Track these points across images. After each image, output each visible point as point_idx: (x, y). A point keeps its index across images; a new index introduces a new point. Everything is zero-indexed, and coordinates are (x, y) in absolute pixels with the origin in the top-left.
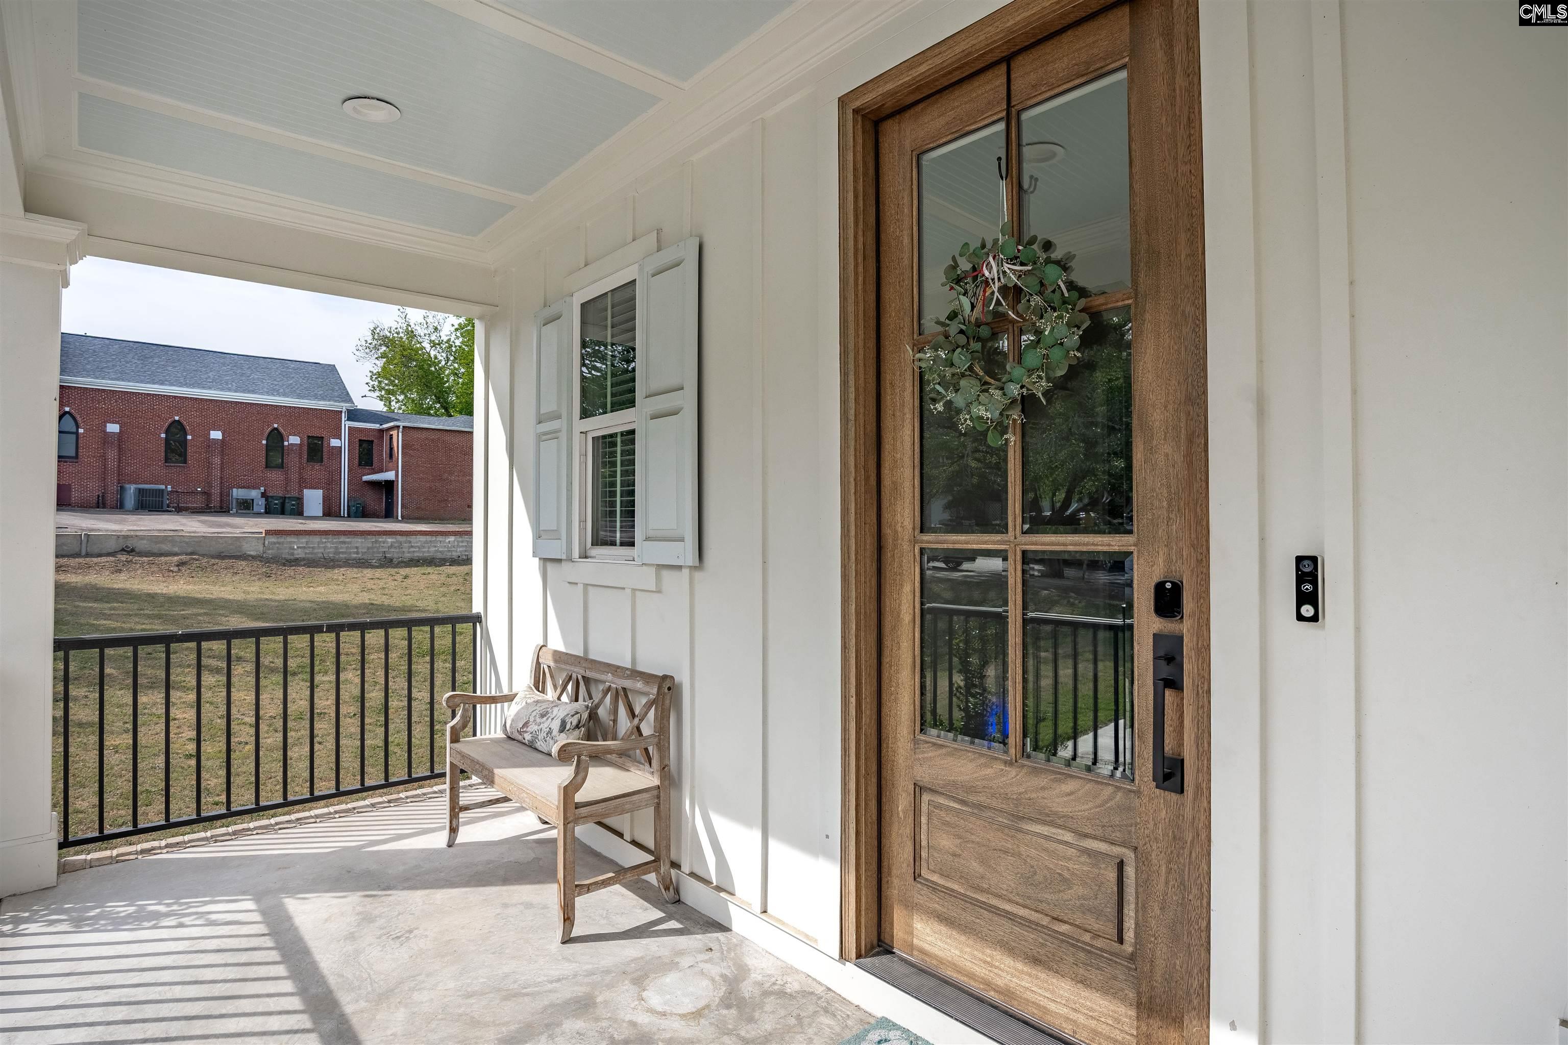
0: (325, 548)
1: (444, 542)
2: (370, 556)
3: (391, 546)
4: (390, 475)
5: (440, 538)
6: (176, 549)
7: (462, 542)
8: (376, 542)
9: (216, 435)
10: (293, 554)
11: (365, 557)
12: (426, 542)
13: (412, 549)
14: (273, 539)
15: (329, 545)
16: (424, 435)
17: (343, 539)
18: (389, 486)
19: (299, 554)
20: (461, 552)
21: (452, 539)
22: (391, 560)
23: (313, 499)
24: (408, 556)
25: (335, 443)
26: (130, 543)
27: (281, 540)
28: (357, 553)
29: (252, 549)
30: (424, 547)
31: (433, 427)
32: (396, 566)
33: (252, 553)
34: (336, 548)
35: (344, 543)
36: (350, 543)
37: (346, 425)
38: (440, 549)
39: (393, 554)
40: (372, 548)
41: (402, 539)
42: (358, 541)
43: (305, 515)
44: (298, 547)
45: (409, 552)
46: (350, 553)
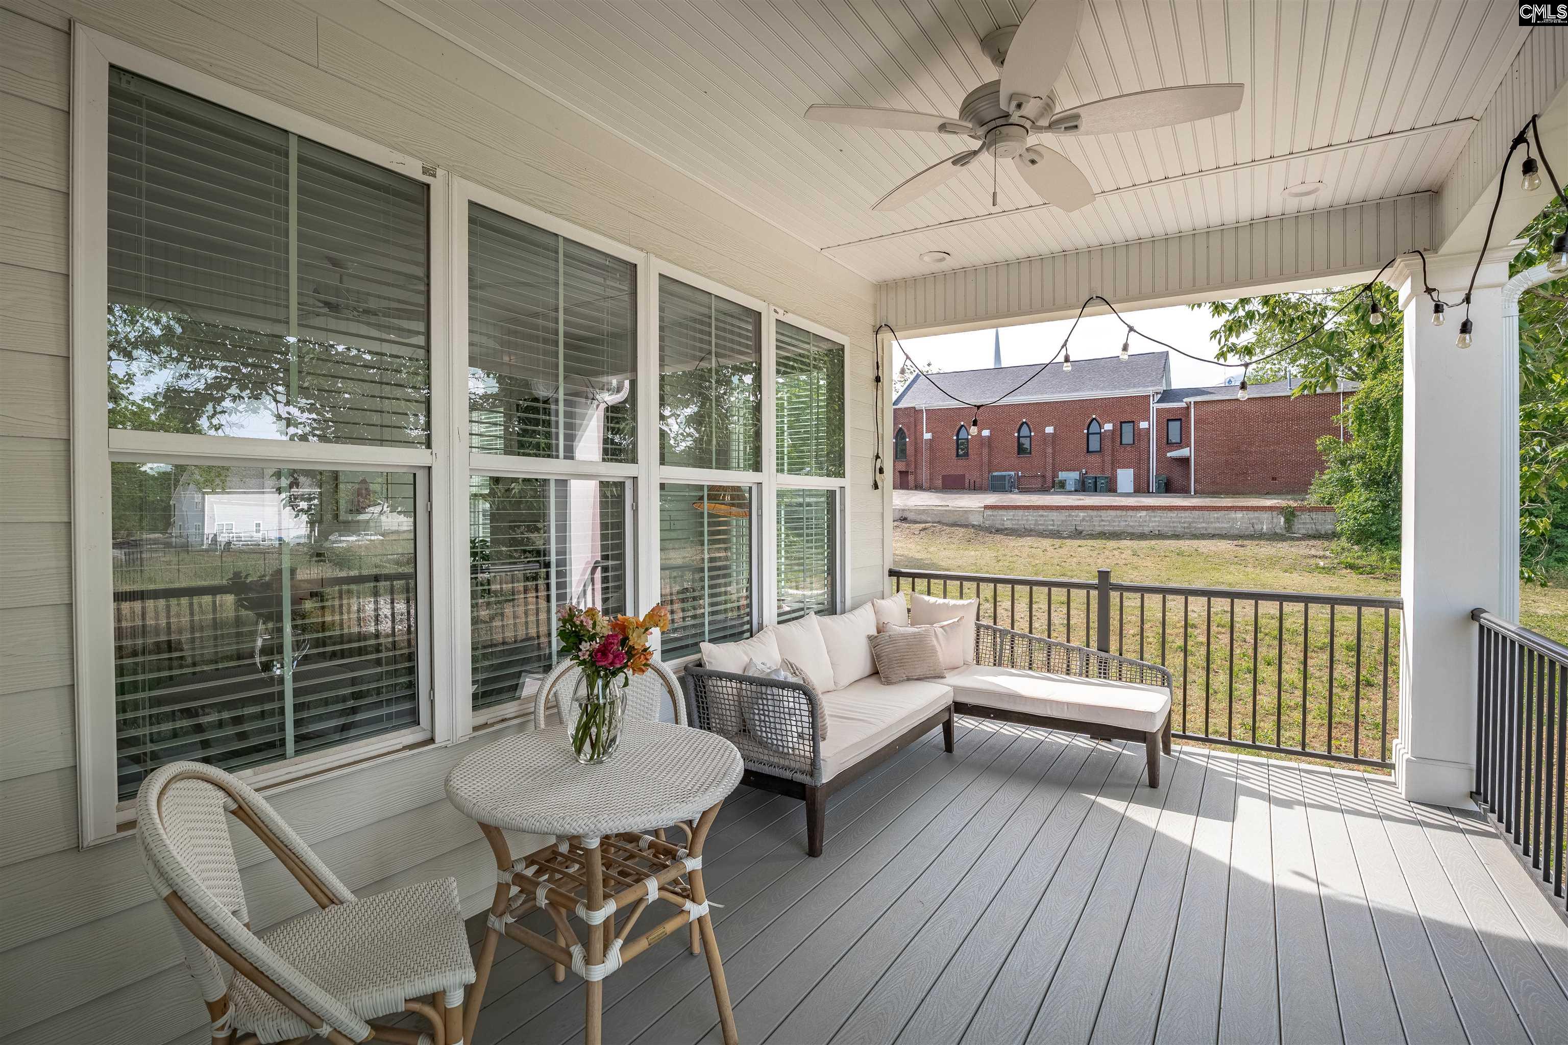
0: (1027, 520)
1: (1135, 516)
2: (1064, 529)
3: (1083, 520)
4: (1184, 452)
5: (1130, 513)
6: (929, 519)
7: (1155, 517)
8: (1070, 515)
9: (1049, 430)
10: (1003, 525)
11: (1060, 529)
12: (1116, 516)
13: (1103, 523)
14: (989, 512)
15: (1030, 518)
16: (1218, 407)
17: (1041, 512)
18: (1185, 461)
19: (1008, 524)
20: (1153, 527)
21: (1143, 513)
22: (1081, 532)
23: (1125, 478)
24: (1098, 529)
25: (1143, 425)
26: (906, 514)
27: (995, 513)
28: (1053, 525)
29: (976, 520)
30: (1114, 521)
31: (1227, 398)
32: (1084, 538)
33: (975, 523)
34: (1036, 520)
35: (1042, 516)
36: (1047, 516)
37: (1154, 406)
38: (1131, 524)
39: (1085, 527)
40: (1066, 521)
41: (1094, 513)
42: (1054, 515)
43: (1119, 491)
44: (1007, 519)
45: (1100, 526)
46: (1047, 525)
